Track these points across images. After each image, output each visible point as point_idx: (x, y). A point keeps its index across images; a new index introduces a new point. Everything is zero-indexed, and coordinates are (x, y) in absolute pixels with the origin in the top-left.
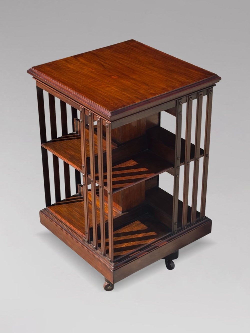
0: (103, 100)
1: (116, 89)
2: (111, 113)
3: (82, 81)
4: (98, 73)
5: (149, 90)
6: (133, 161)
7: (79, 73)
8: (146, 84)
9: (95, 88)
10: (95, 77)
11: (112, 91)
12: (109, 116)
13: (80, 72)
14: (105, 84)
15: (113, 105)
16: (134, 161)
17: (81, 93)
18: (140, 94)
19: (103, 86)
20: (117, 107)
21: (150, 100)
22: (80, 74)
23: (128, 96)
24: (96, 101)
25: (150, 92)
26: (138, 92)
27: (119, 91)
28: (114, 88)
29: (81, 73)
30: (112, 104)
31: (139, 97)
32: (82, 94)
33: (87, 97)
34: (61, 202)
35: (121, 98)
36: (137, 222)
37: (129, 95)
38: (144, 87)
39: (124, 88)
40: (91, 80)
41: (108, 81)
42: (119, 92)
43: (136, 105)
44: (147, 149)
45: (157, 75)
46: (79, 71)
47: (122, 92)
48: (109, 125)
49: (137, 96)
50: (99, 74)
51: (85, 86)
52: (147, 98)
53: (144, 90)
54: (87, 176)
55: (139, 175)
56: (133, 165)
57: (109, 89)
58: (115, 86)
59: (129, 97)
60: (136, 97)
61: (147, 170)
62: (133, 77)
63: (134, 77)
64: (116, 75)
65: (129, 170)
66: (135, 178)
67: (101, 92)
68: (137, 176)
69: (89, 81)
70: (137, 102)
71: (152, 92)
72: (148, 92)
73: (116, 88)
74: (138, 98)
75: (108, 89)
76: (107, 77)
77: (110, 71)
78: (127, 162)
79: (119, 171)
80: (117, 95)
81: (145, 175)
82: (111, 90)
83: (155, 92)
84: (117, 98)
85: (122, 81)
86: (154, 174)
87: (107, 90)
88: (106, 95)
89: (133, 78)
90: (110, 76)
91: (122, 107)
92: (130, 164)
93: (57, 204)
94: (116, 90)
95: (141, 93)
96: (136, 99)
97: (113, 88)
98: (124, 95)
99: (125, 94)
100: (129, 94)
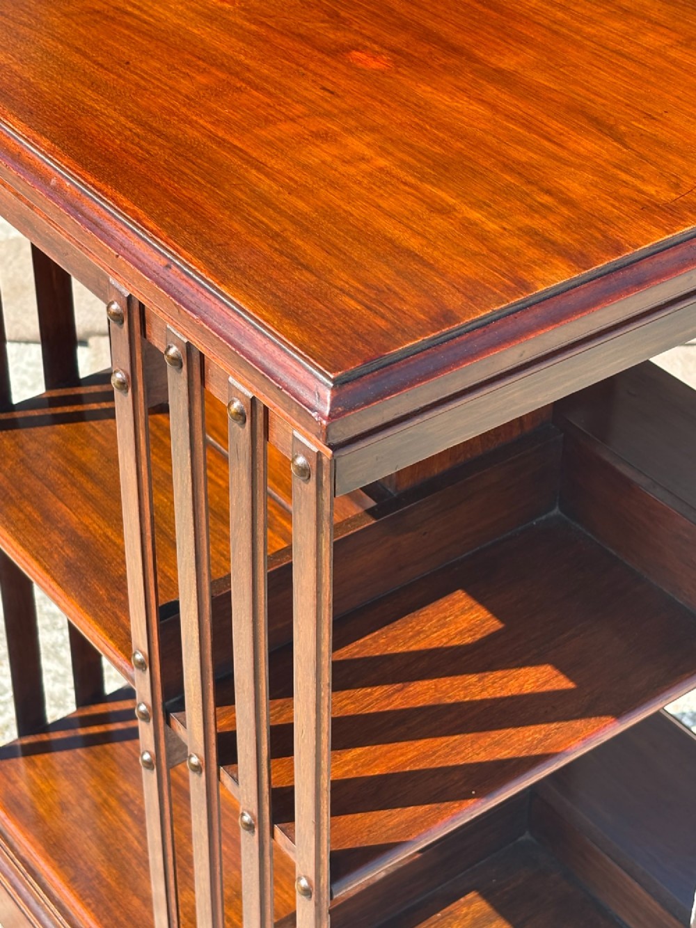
0: (278, 259)
1: (382, 162)
2: (338, 384)
3: (137, 85)
4: (253, 27)
5: (627, 171)
6: (472, 602)
7: (128, 20)
8: (596, 122)
9: (221, 143)
10: (230, 52)
11: (352, 171)
12: (321, 414)
13: (137, 12)
14: (299, 109)
15: (353, 304)
16: (478, 607)
17: (119, 187)
18: (565, 211)
19: (286, 128)
20: (382, 323)
21: (645, 266)
22: (128, 27)
23: (468, 227)
24: (222, 266)
25: (642, 192)
26: (548, 192)
27: (402, 174)
28: (368, 153)
29: (134, 23)
30: (346, 299)
31: (558, 236)
32: (120, 197)
33: (159, 220)
34: (45, 737)
35: (414, 243)
36: (470, 902)
37: (475, 215)
38: (588, 145)
39: (437, 149)
40: (202, 79)
41: (324, 89)
42: (405, 184)
43: (538, 311)
44: (556, 511)
45: (673, 54)
46: (130, 9)
47: (428, 187)
48: (319, 463)
49: (537, 223)
50: (263, 31)
51: (151, 129)
52: (618, 249)
53: (588, 176)
54: (168, 721)
55: (512, 731)
56: (469, 640)
57: (329, 159)
58: (373, 130)
59: (482, 238)
60: (530, 233)
61: (564, 683)
62: (502, 66)
63: (508, 63)
64: (382, 46)
65: (445, 683)
66: (482, 757)
67: (266, 185)
68: (496, 735)
69: (185, 86)
70: (544, 282)
71: (651, 190)
72: (623, 191)
73: (384, 152)
74: (553, 243)
75: (318, 154)
76: (320, 56)
77: (343, 14)
78: (429, 610)
79: (379, 691)
80: (390, 215)
81: (553, 726)
82: (342, 168)
83: (674, 196)
84: (390, 241)
85: (424, 91)
86: (609, 719)
87: (314, 161)
88: (301, 205)
89: (499, 71)
90: (339, 51)
91: (423, 333)
92: (452, 630)
93: (23, 747)
94: (381, 169)
95: (568, 202)
96: (533, 253)
97: (356, 145)
98: (444, 211)
99: (452, 201)
100: (478, 205)
